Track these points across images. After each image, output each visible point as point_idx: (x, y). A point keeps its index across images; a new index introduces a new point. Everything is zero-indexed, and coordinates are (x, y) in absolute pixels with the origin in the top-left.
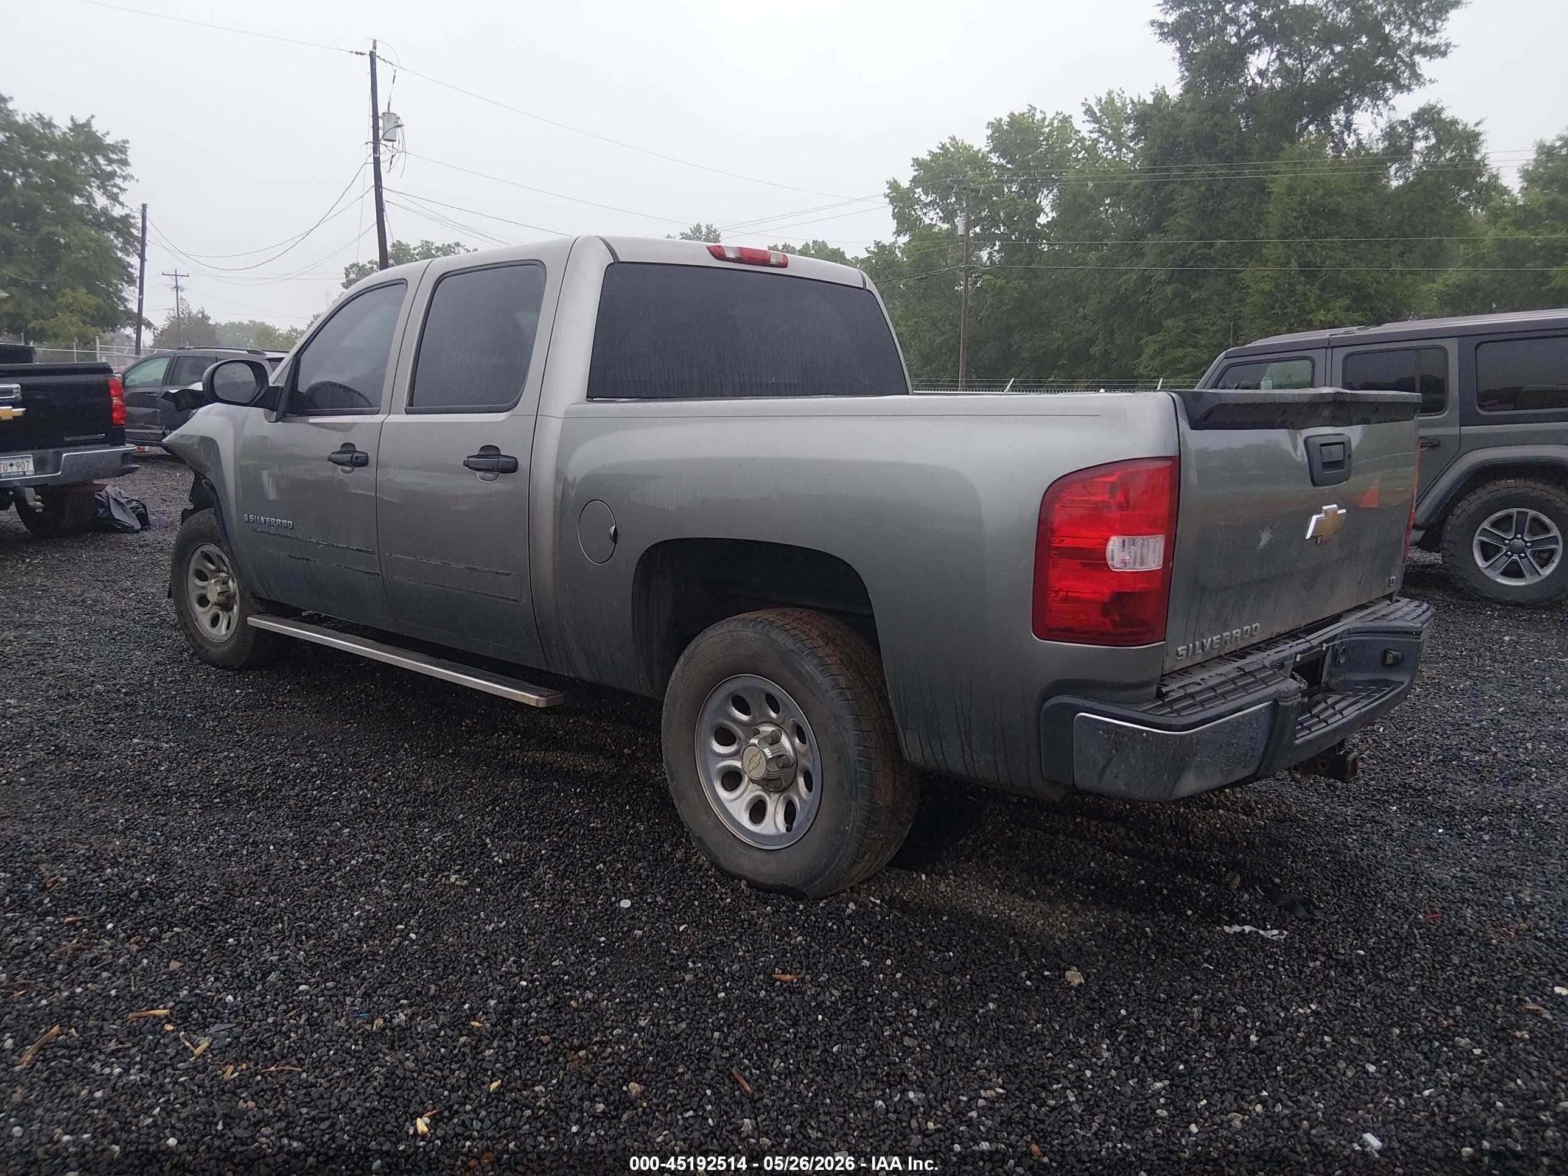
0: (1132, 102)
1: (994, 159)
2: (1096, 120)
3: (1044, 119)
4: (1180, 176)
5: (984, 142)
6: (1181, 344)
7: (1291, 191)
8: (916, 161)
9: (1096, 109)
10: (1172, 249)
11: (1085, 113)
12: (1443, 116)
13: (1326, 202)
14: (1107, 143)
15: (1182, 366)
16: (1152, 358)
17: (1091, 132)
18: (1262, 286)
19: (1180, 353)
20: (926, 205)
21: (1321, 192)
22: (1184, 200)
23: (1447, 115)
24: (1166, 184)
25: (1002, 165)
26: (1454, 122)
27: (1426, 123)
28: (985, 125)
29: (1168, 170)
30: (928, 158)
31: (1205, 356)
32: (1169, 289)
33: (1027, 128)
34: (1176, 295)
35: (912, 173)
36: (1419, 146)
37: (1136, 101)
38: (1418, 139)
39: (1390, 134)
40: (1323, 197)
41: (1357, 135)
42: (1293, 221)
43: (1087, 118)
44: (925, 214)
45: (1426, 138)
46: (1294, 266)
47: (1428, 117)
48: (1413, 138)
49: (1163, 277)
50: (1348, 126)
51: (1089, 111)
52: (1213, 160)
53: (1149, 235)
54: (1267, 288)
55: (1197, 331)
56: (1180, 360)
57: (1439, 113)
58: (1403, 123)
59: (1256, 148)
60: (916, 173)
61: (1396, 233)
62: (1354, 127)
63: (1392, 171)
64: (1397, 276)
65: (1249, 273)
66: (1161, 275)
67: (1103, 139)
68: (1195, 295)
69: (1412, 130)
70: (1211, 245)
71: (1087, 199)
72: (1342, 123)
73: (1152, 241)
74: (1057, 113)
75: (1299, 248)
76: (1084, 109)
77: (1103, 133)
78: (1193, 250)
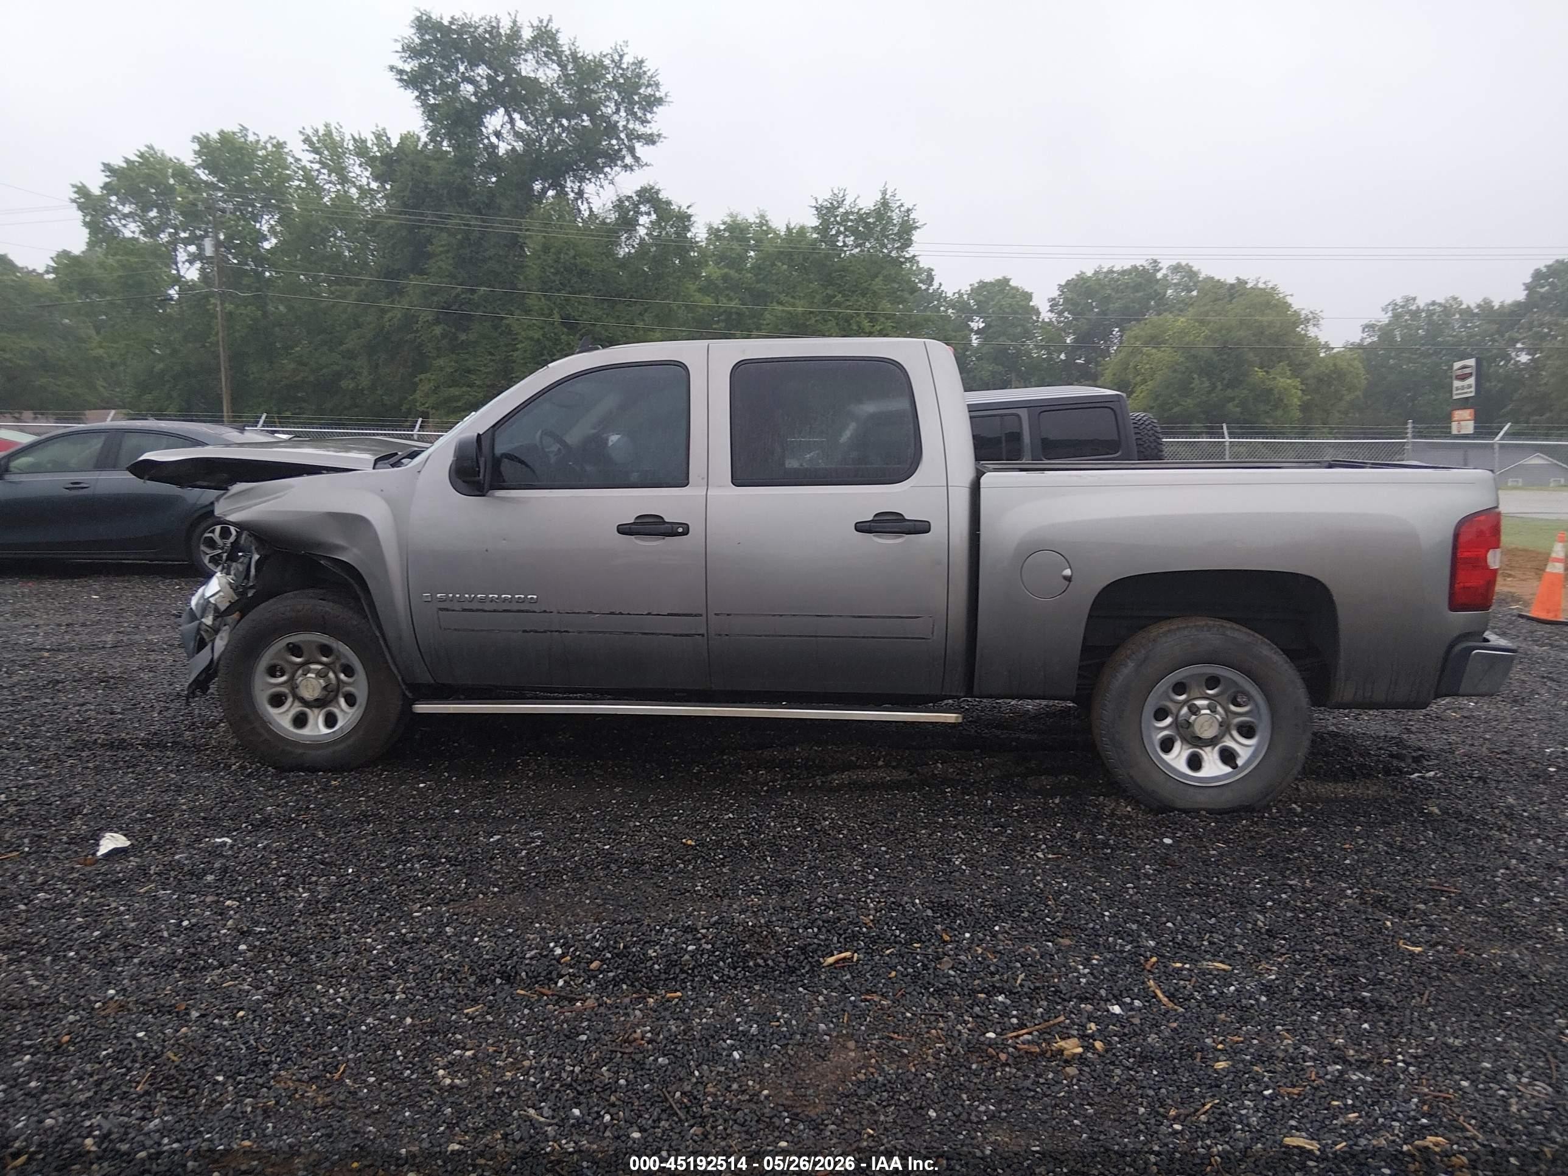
0: (354, 139)
1: (203, 175)
2: (316, 151)
3: (258, 142)
4: (433, 222)
5: (192, 156)
6: (454, 383)
7: (546, 249)
8: (108, 167)
9: (315, 139)
10: (434, 292)
11: (304, 141)
12: (660, 196)
13: (578, 261)
14: (329, 176)
15: (459, 404)
16: (427, 395)
17: (312, 162)
18: (531, 333)
19: (455, 391)
20: (125, 216)
21: (572, 253)
22: (442, 246)
23: (663, 195)
24: (419, 227)
25: (212, 183)
26: (669, 203)
27: (648, 201)
28: (190, 138)
29: (422, 214)
30: (124, 165)
31: (481, 395)
32: (438, 330)
33: (241, 148)
34: (444, 336)
35: (102, 179)
36: (643, 220)
37: (357, 137)
38: (642, 214)
39: (619, 205)
40: (574, 257)
41: (589, 203)
42: (552, 277)
43: (306, 147)
44: (124, 226)
45: (649, 214)
46: (557, 318)
47: (649, 196)
48: (638, 213)
49: (430, 318)
50: (580, 194)
51: (307, 140)
52: (465, 210)
53: (412, 276)
54: (537, 335)
55: (469, 372)
56: (457, 399)
57: (657, 192)
58: (629, 198)
59: (506, 204)
60: (108, 180)
61: (635, 295)
62: (586, 196)
63: (623, 238)
64: (641, 332)
65: (515, 320)
66: (426, 315)
67: (325, 171)
68: (463, 337)
69: (636, 206)
70: (473, 292)
71: (322, 231)
72: (576, 191)
73: (414, 282)
74: (271, 138)
75: (558, 301)
76: (303, 138)
77: (324, 165)
78: (458, 295)
